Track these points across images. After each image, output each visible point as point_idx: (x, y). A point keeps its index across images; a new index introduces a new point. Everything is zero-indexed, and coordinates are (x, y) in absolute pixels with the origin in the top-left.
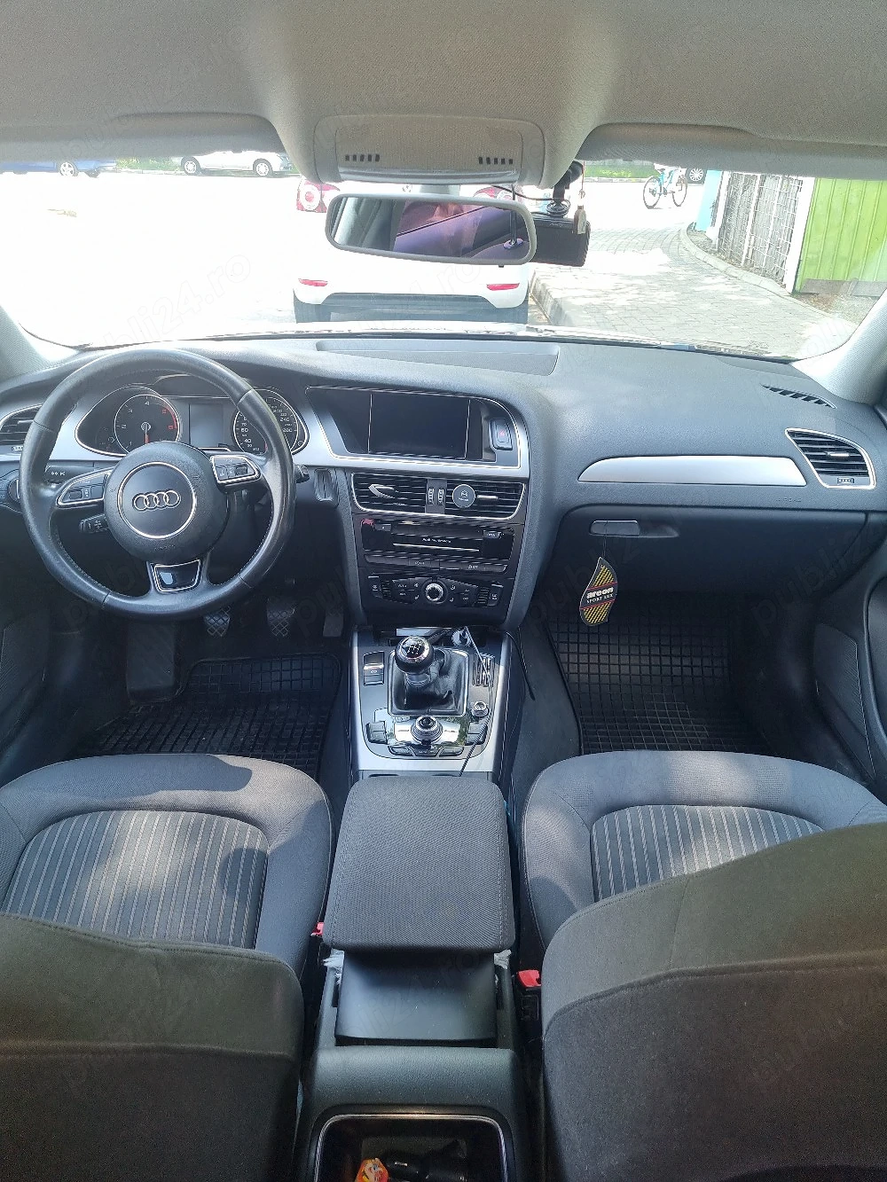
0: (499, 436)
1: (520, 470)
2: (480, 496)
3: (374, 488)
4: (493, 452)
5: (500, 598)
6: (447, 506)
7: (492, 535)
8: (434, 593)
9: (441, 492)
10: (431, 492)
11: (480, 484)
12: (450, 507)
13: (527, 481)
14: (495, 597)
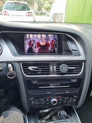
0: (71, 46)
1: (82, 58)
2: (69, 68)
3: (30, 68)
4: (71, 52)
5: (76, 101)
6: (57, 72)
7: (74, 81)
8: (54, 102)
9: (55, 67)
10: (51, 67)
11: (68, 63)
12: (58, 72)
13: (84, 61)
14: (74, 100)
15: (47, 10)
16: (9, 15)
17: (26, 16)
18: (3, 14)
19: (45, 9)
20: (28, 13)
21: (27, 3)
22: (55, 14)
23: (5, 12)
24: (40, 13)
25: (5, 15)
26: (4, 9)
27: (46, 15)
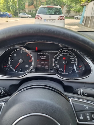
15: (76, 12)
16: (42, 19)
17: (58, 19)
18: (36, 18)
19: (75, 12)
20: (61, 17)
21: (60, 7)
22: (87, 17)
23: (39, 16)
24: (68, 16)
25: (39, 19)
26: (38, 13)
27: (75, 18)
